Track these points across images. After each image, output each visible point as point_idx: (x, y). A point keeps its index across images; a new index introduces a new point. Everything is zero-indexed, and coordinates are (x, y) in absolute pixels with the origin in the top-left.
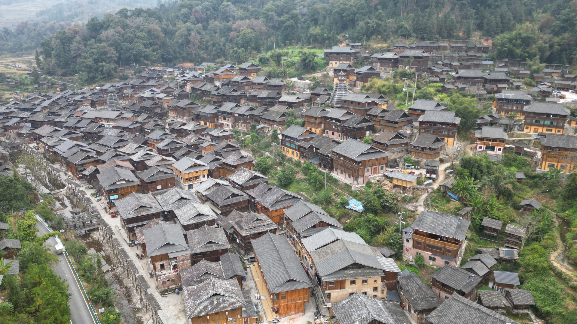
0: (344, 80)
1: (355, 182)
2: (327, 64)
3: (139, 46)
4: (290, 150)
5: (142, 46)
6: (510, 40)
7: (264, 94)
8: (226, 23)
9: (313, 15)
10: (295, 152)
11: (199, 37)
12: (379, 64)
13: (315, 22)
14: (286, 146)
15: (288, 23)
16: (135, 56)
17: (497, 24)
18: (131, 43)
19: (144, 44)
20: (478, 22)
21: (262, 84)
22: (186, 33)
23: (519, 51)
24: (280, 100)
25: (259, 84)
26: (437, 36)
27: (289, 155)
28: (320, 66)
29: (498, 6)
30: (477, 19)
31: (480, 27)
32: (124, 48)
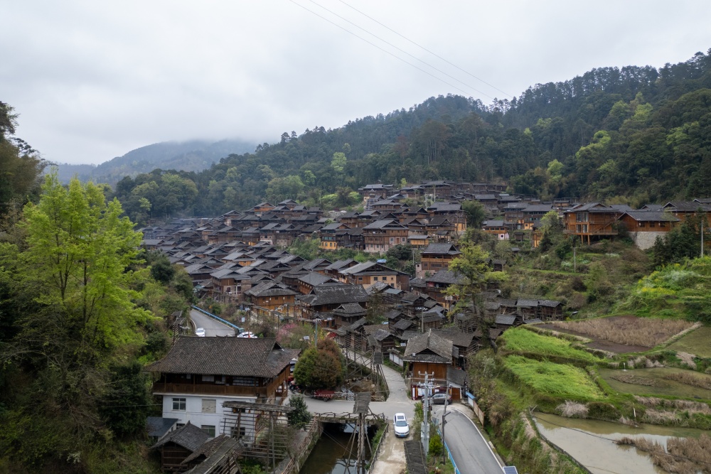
0: (374, 196)
1: (383, 249)
2: (362, 199)
3: (173, 199)
4: (329, 243)
5: (176, 200)
6: (524, 180)
7: (304, 218)
8: (262, 181)
9: (348, 169)
10: (333, 243)
11: (235, 192)
12: (407, 195)
13: (351, 174)
14: (324, 241)
15: (324, 175)
16: (168, 207)
17: (514, 170)
18: (165, 195)
19: (177, 198)
20: (497, 169)
21: (301, 211)
22: (221, 188)
23: (532, 188)
24: (319, 221)
25: (299, 211)
26: (461, 179)
27: (328, 248)
28: (355, 201)
29: (513, 157)
30: (496, 166)
31: (499, 173)
32: (158, 200)
